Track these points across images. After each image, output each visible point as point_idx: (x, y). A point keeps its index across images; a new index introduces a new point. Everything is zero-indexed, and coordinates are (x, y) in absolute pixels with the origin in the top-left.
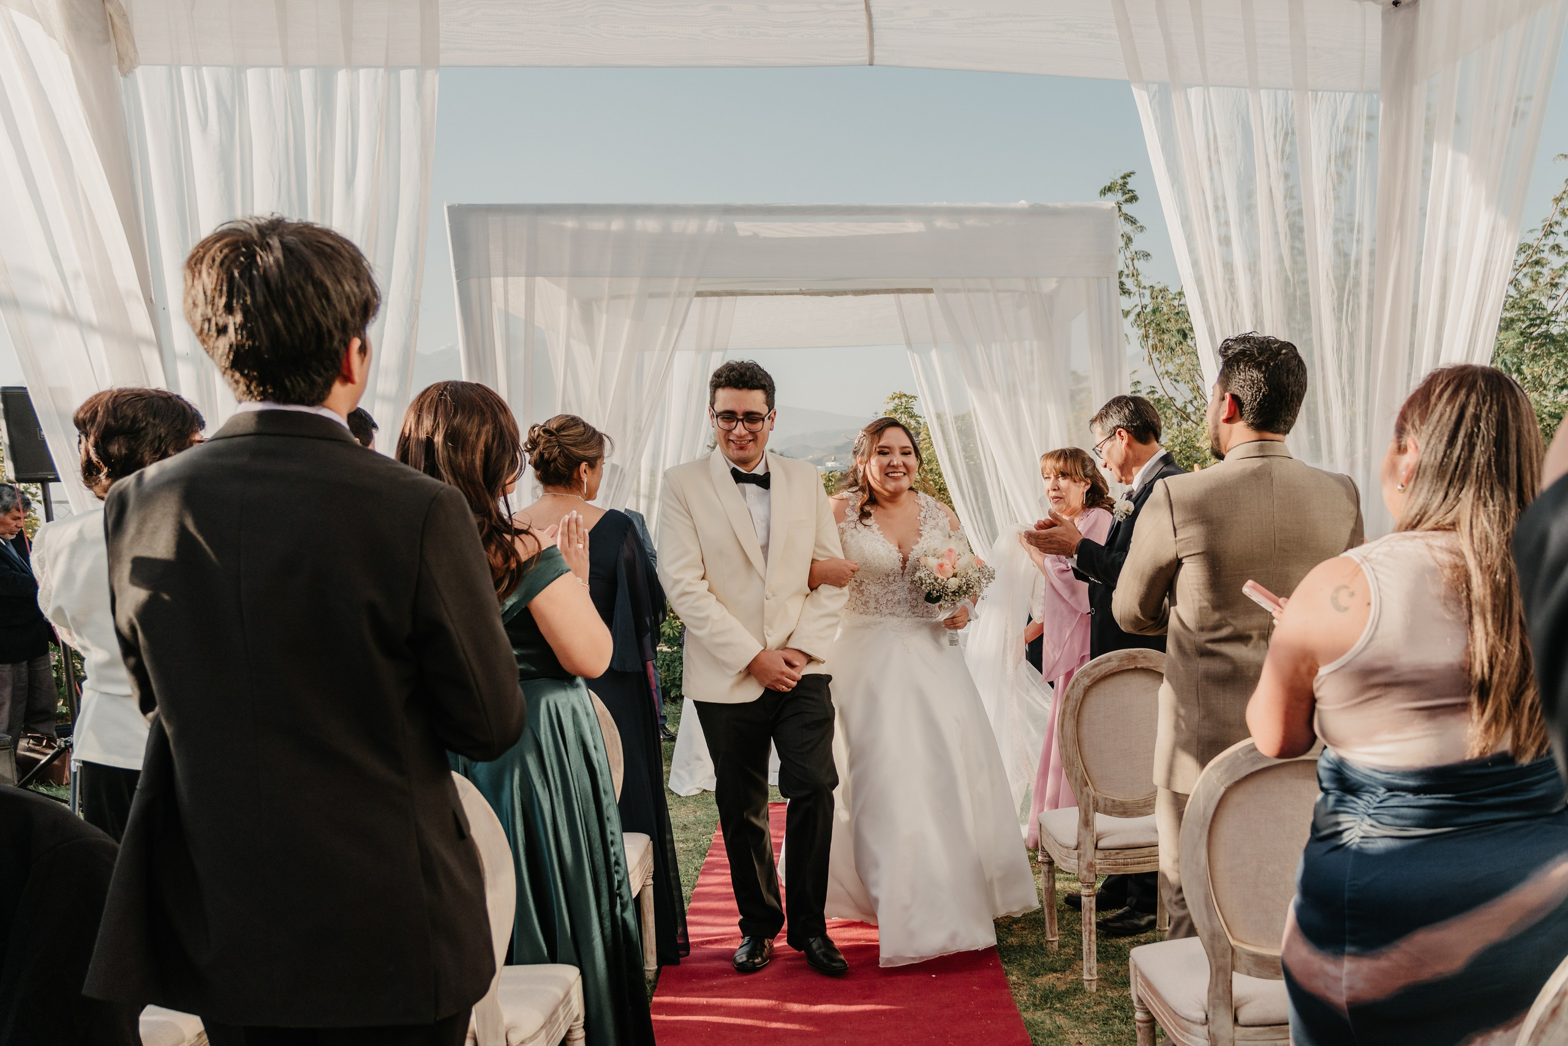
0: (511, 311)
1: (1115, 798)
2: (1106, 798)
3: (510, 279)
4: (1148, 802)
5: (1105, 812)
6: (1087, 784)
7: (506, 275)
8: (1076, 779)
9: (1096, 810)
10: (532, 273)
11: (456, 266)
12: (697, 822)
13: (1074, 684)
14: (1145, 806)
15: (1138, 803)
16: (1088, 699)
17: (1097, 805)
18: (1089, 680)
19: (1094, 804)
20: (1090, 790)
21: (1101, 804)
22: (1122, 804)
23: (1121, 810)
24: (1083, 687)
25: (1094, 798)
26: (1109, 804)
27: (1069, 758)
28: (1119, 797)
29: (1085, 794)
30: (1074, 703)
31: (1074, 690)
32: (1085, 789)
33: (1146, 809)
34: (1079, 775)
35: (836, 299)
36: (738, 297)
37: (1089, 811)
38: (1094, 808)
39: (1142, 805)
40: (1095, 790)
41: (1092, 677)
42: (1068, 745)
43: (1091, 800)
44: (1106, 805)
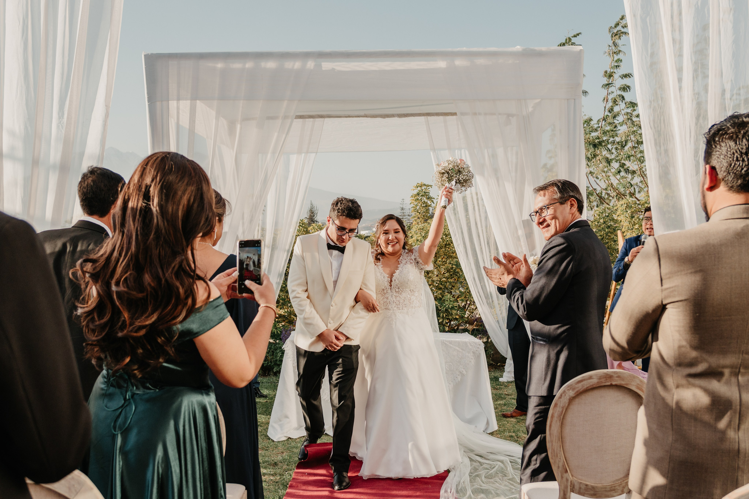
0: (180, 123)
1: (588, 483)
2: (581, 483)
3: (181, 102)
4: (613, 488)
5: (580, 493)
6: (566, 471)
7: (178, 99)
8: (559, 467)
9: (572, 491)
10: (194, 98)
11: (148, 93)
12: (284, 461)
13: (561, 395)
14: (611, 491)
15: (606, 488)
16: (571, 407)
17: (574, 487)
18: (573, 393)
19: (571, 486)
20: (569, 476)
21: (577, 487)
22: (593, 488)
23: (592, 492)
24: (568, 398)
25: (571, 482)
26: (583, 487)
27: (554, 451)
28: (591, 482)
29: (564, 479)
30: (561, 410)
31: (561, 400)
32: (565, 475)
33: (612, 493)
34: (561, 465)
35: (387, 120)
36: (326, 119)
37: (567, 491)
38: (571, 489)
39: (609, 489)
40: (572, 476)
41: (576, 391)
42: (554, 441)
43: (569, 484)
44: (580, 488)
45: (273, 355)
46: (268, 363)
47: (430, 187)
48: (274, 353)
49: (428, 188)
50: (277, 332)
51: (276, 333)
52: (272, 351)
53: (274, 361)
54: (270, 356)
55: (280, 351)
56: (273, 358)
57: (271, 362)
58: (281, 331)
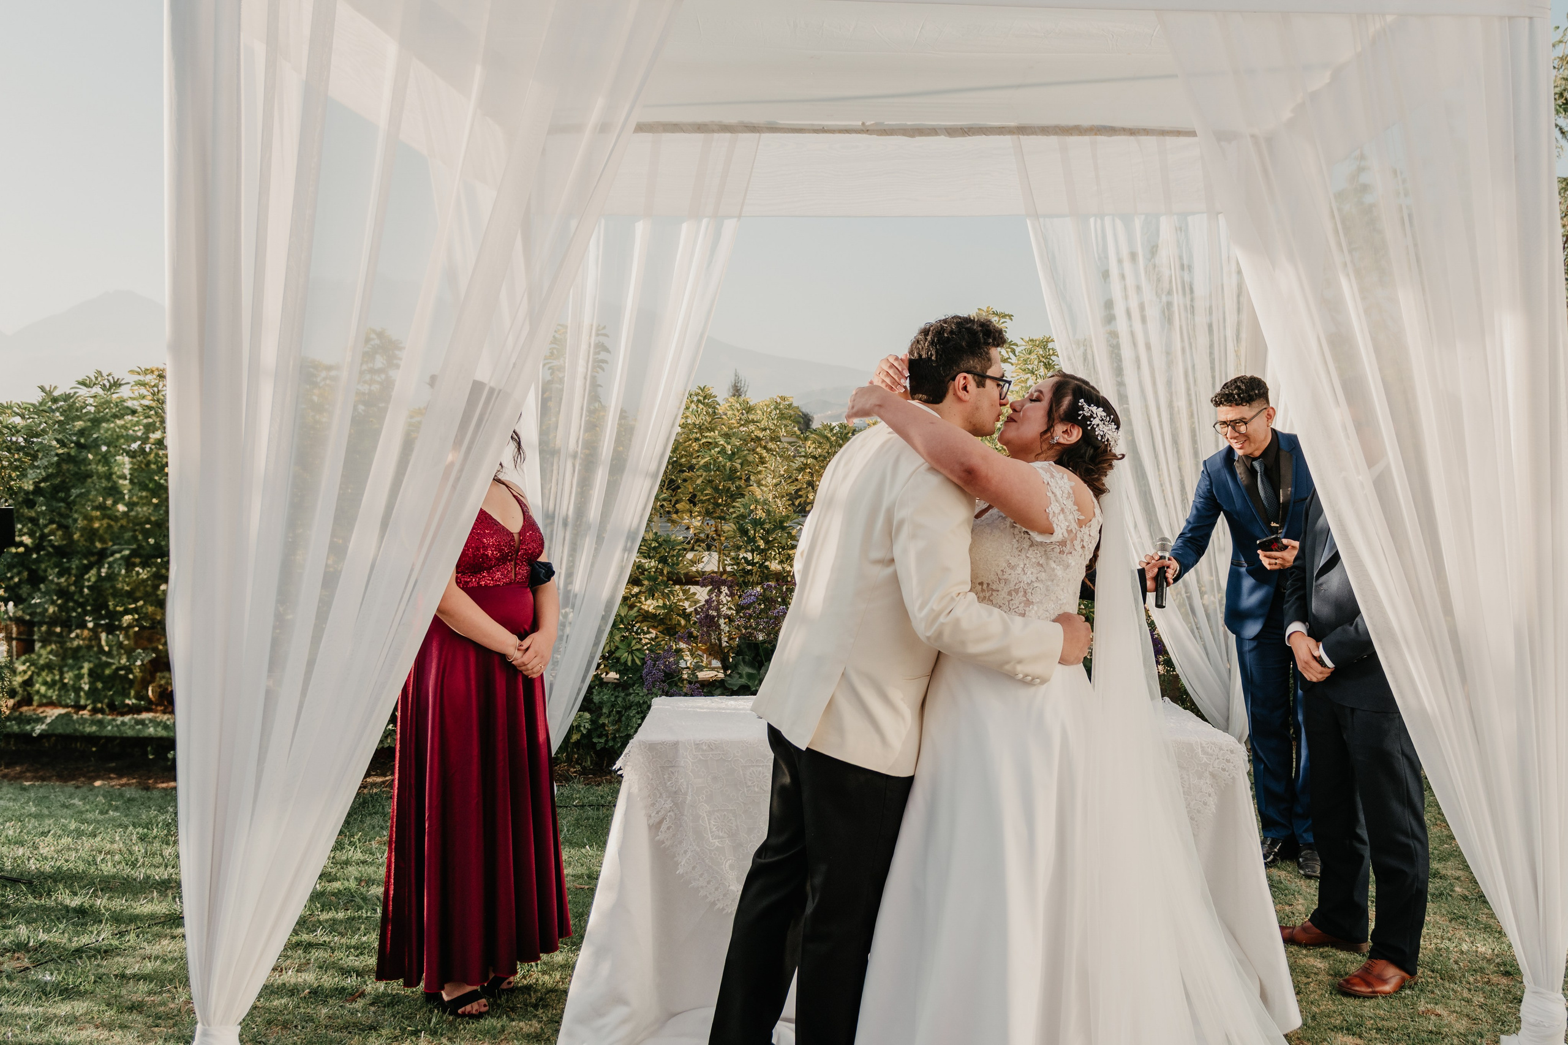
45: (620, 720)
46: (607, 741)
47: (1007, 319)
48: (623, 718)
49: (1003, 320)
50: (633, 660)
51: (629, 664)
52: (618, 712)
53: (621, 737)
54: (613, 725)
55: (638, 713)
56: (618, 731)
57: (614, 739)
58: (643, 659)
